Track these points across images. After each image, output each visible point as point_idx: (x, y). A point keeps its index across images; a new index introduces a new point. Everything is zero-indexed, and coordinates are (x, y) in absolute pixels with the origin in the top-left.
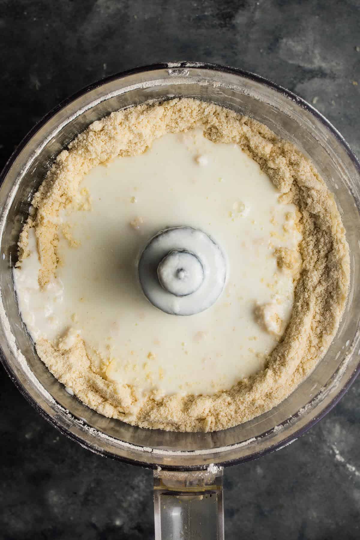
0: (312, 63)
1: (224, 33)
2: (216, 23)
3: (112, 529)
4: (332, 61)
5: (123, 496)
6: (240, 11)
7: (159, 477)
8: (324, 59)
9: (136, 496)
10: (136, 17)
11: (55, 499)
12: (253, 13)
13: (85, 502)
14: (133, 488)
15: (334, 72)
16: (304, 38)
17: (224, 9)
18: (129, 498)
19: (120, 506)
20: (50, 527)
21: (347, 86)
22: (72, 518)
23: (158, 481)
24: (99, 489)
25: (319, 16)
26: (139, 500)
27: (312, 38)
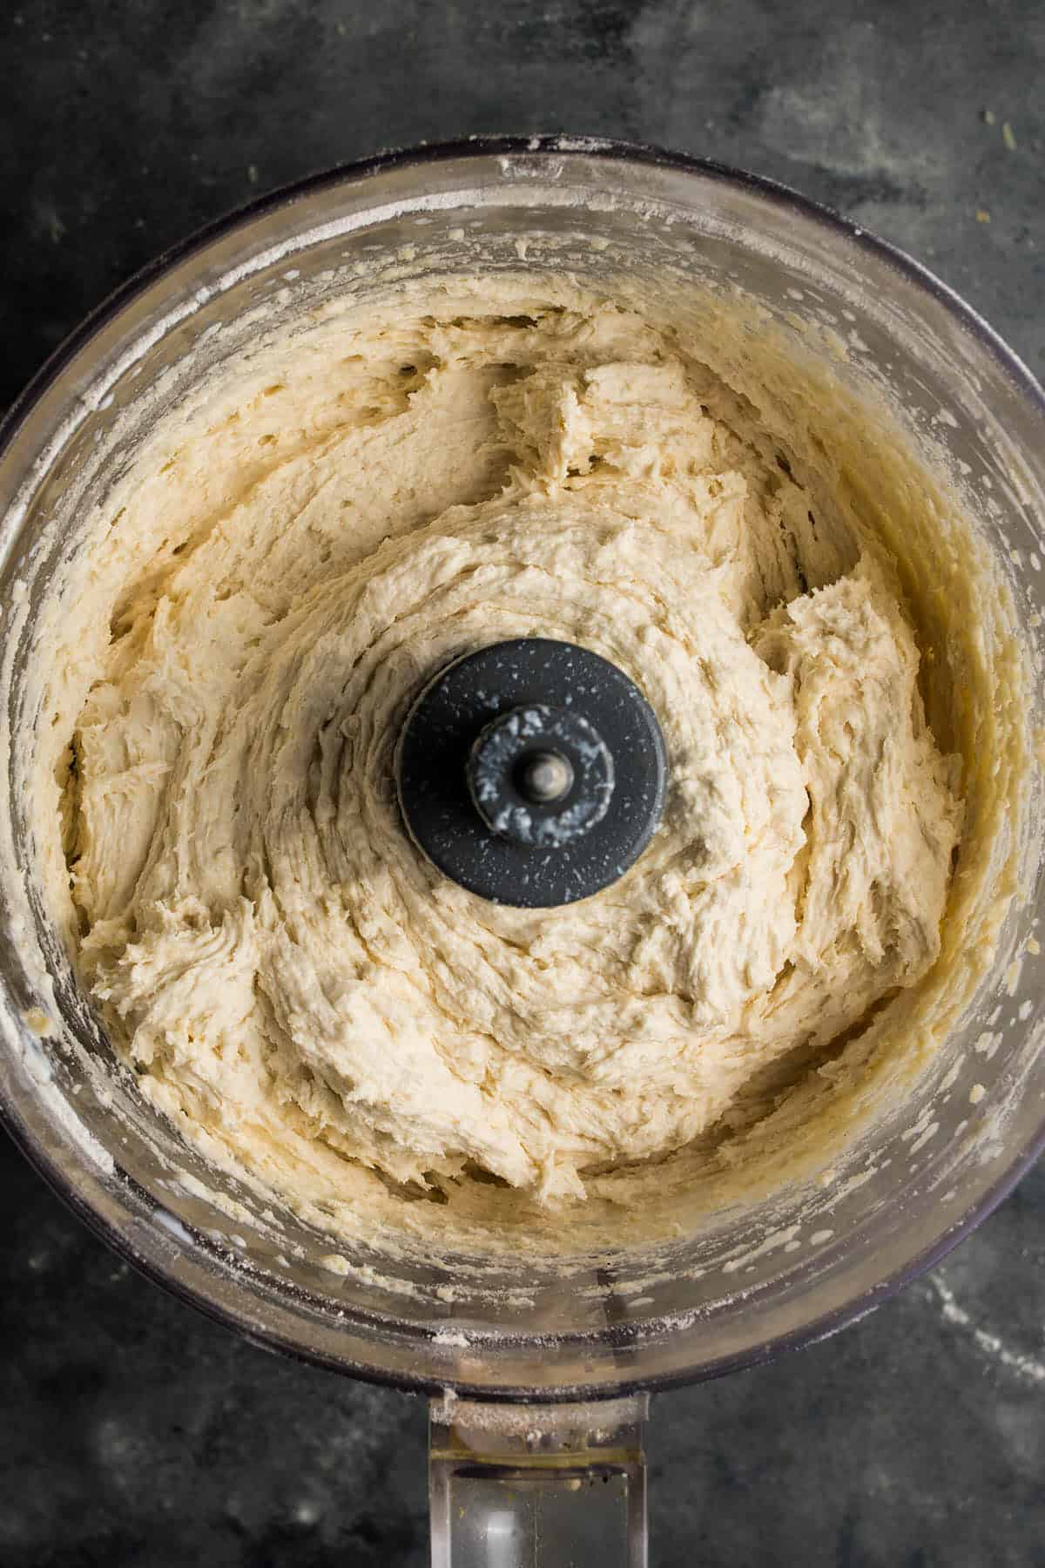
0: (857, 158)
1: (598, 74)
2: (575, 46)
3: (287, 1535)
4: (916, 153)
5: (320, 1436)
6: (647, 11)
7: (447, 1422)
8: (892, 146)
9: (357, 1434)
10: (341, 29)
11: (119, 1448)
12: (683, 15)
13: (208, 1457)
14: (348, 1412)
15: (923, 185)
16: (833, 88)
17: (599, 5)
18: (337, 1441)
19: (310, 1466)
20: (105, 1531)
21: (960, 226)
22: (168, 1504)
23: (444, 1433)
24: (248, 1416)
25: (875, 22)
26: (368, 1447)
27: (856, 87)
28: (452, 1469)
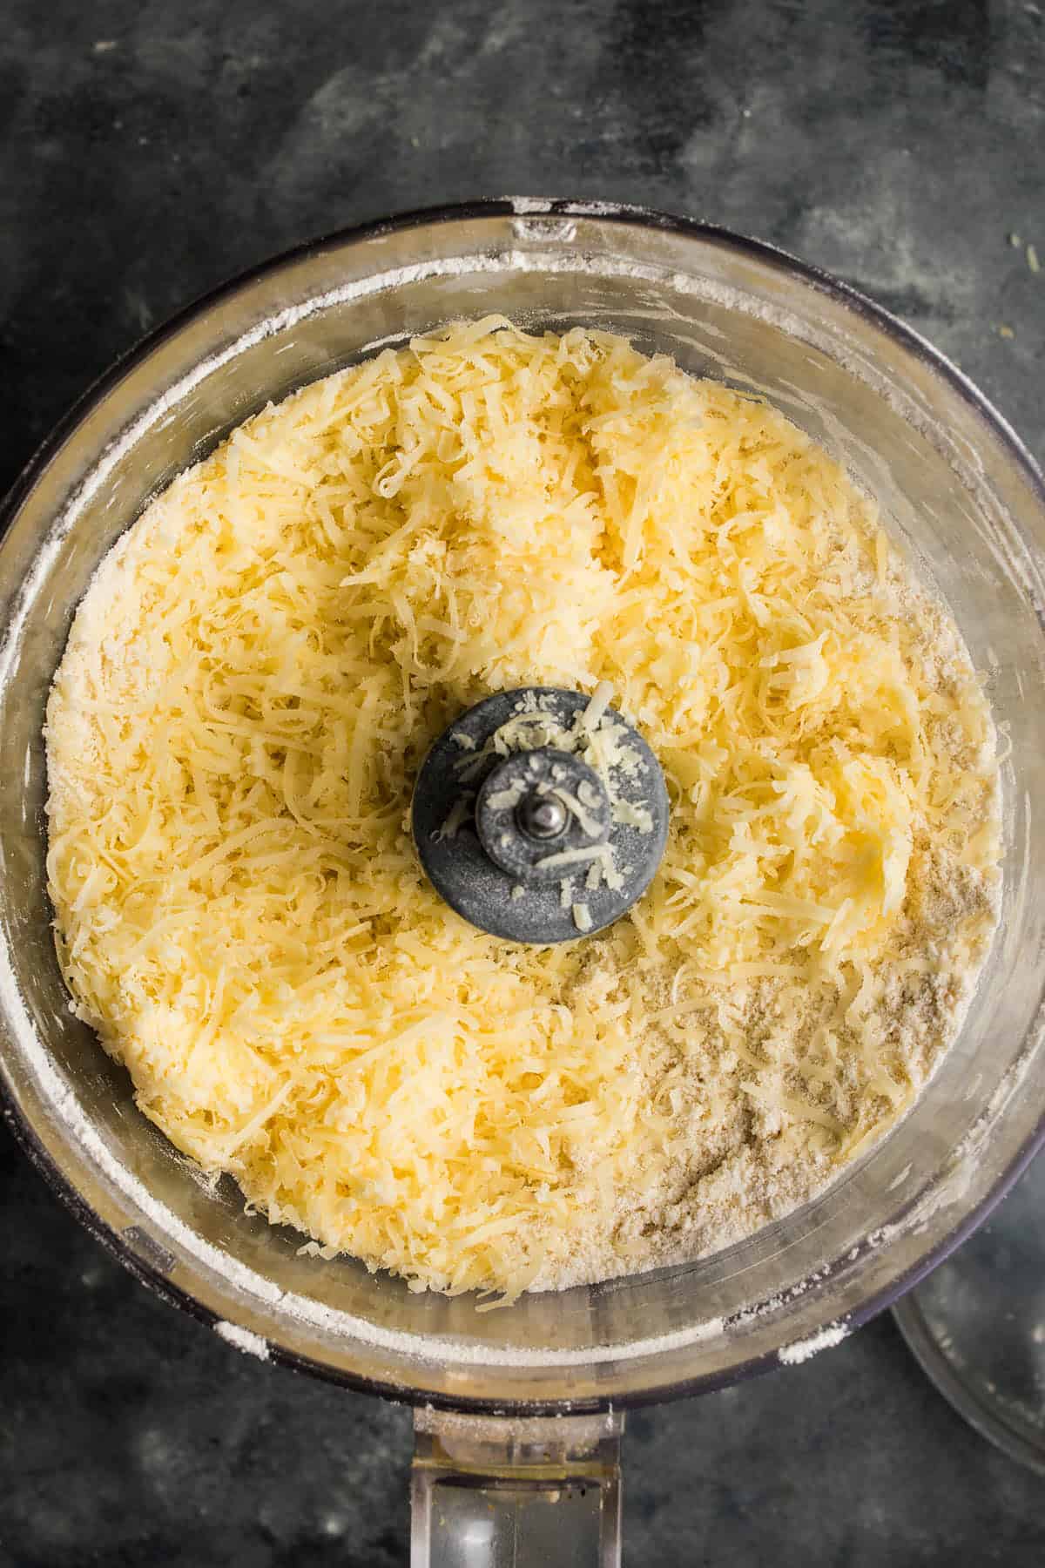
0: (890, 275)
1: (653, 189)
2: (632, 164)
3: (315, 1546)
4: (945, 272)
5: (348, 1453)
6: (698, 133)
7: (430, 1431)
8: (924, 265)
9: (383, 1452)
10: (416, 142)
11: (160, 1456)
12: (733, 138)
13: (243, 1467)
14: (376, 1431)
15: (951, 302)
16: (869, 209)
17: (656, 125)
18: (364, 1458)
19: (340, 1482)
20: (145, 1535)
21: (985, 341)
22: (204, 1511)
23: (427, 1442)
24: (282, 1431)
25: (911, 150)
26: (393, 1464)
27: (891, 210)
28: (434, 1477)
